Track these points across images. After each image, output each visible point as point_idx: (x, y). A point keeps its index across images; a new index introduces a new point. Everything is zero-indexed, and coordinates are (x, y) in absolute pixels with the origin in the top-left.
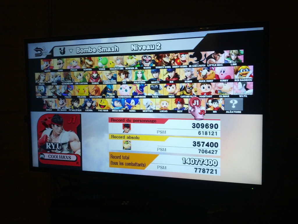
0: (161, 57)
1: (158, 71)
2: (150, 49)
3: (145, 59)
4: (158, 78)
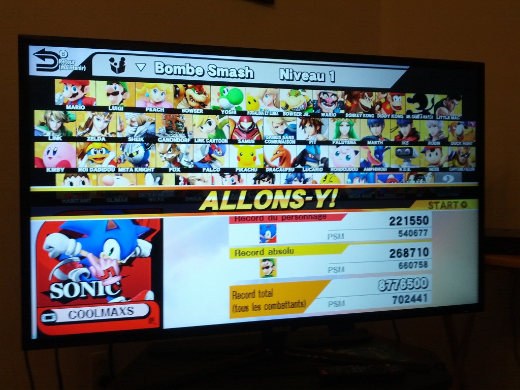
0: (357, 98)
1: (380, 122)
2: (316, 80)
3: (324, 98)
4: (381, 136)
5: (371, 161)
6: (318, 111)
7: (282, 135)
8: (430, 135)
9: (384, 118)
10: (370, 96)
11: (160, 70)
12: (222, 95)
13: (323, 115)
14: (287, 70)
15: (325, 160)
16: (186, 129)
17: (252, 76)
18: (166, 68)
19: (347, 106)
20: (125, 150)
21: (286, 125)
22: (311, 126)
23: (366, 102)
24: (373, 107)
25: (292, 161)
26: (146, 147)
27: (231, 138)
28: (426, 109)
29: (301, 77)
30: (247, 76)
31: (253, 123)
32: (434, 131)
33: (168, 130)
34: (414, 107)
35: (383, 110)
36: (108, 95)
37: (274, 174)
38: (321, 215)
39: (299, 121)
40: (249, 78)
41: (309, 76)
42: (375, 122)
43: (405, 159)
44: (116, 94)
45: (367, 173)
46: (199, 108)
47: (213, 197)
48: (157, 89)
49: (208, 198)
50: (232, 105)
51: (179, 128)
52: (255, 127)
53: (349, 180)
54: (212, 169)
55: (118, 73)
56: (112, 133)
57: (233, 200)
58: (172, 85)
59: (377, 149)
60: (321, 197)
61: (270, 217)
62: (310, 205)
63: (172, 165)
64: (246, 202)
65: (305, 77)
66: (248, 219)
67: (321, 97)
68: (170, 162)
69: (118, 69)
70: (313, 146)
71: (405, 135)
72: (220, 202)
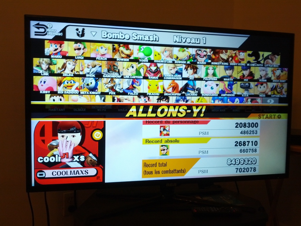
5: (225, 90)
6: (195, 61)
7: (174, 74)
8: (261, 75)
9: (234, 66)
10: (226, 52)
11: (104, 35)
12: (140, 51)
13: (198, 63)
14: (178, 37)
15: (198, 89)
16: (119, 70)
17: (157, 40)
18: (108, 34)
19: (213, 58)
20: (84, 82)
21: (177, 68)
22: (191, 69)
23: (224, 56)
24: (228, 59)
25: (179, 89)
26: (96, 80)
27: (145, 76)
28: (259, 60)
29: (186, 41)
30: (155, 40)
31: (158, 67)
32: (263, 73)
33: (109, 71)
34: (252, 59)
35: (233, 60)
36: (75, 50)
37: (169, 97)
38: (195, 121)
39: (184, 66)
40: (156, 41)
41: (191, 40)
42: (229, 68)
43: (245, 90)
44: (79, 49)
45: (223, 97)
46: (127, 58)
47: (133, 109)
48: (103, 47)
49: (131, 110)
50: (146, 57)
51: (115, 69)
52: (159, 70)
53: (213, 101)
54: (133, 93)
55: (81, 37)
56: (77, 72)
57: (145, 111)
58: (112, 44)
59: (229, 83)
60: (196, 110)
61: (166, 122)
62: (189, 115)
63: (111, 91)
64: (152, 112)
65: (188, 40)
66: (153, 122)
67: (197, 52)
68: (110, 89)
69: (81, 35)
70: (192, 81)
71: (246, 76)
72: (137, 112)
